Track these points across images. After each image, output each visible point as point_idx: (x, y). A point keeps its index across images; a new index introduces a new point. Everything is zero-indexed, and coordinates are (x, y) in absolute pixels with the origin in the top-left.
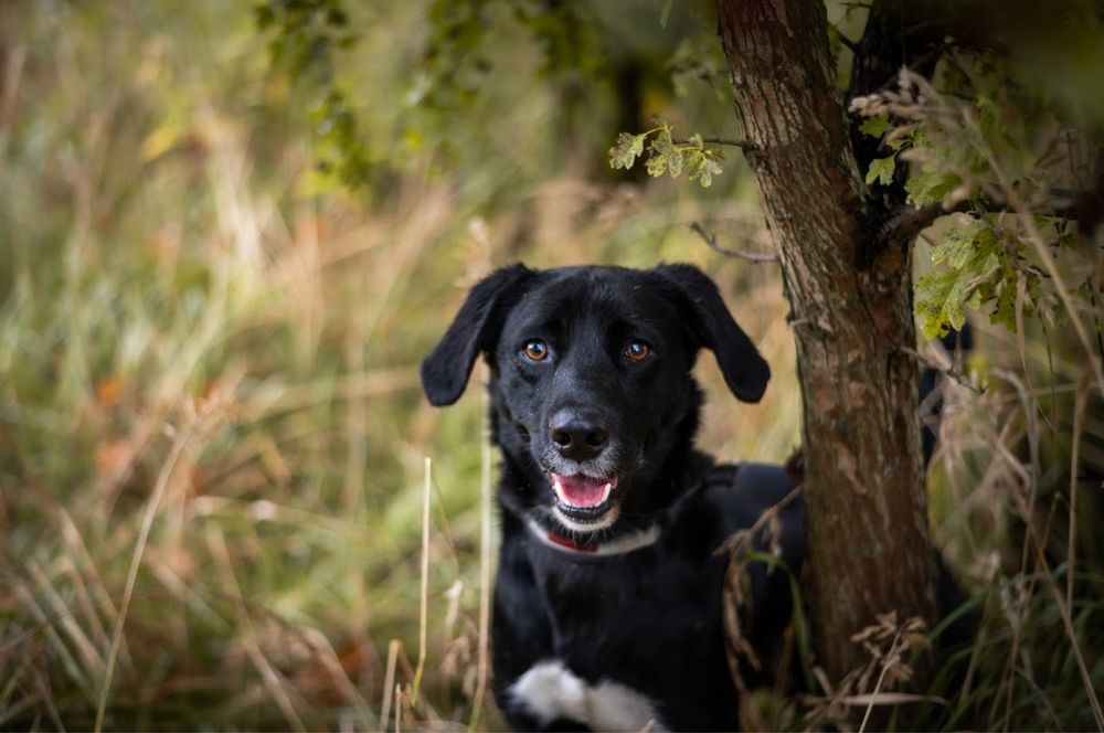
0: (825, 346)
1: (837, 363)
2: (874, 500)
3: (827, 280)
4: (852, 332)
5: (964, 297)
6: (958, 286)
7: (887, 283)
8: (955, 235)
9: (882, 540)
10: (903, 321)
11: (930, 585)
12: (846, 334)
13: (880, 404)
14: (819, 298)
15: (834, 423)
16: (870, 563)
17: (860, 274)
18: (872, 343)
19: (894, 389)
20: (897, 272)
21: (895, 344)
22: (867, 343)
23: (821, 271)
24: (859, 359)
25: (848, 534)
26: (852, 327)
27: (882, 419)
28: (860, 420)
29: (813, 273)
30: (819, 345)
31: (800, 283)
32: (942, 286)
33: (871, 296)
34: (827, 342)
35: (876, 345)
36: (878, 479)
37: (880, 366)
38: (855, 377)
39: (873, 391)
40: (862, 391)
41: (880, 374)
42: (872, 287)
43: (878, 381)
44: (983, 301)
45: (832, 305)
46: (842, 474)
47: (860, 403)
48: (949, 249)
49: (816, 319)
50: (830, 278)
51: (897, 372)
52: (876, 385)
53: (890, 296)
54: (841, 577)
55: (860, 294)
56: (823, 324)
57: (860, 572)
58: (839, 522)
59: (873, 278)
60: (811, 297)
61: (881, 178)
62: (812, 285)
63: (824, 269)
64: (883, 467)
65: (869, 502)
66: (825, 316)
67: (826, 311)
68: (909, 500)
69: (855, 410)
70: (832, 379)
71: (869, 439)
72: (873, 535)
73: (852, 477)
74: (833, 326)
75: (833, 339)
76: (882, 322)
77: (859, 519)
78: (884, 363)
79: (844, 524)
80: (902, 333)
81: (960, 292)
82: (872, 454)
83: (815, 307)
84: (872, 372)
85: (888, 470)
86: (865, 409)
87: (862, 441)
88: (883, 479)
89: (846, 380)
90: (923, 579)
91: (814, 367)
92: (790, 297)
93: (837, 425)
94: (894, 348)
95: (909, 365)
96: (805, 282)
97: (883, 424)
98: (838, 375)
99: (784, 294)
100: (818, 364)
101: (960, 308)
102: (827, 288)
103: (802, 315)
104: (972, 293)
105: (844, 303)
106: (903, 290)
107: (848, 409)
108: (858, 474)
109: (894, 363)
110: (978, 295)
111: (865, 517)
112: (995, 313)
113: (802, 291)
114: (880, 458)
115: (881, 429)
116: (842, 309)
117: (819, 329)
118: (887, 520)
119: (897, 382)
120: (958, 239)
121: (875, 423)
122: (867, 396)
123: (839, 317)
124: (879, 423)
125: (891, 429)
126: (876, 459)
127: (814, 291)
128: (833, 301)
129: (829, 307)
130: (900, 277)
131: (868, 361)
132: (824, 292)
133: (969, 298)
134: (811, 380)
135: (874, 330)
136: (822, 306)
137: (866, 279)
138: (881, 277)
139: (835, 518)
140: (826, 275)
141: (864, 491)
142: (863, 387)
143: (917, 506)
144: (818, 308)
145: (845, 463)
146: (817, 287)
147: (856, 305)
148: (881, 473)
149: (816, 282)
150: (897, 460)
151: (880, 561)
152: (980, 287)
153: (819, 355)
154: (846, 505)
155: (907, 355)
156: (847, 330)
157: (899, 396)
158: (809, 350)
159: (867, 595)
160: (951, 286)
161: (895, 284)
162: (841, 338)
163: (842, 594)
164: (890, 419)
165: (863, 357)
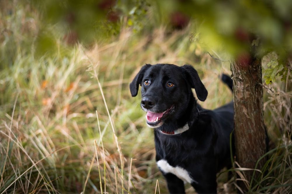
0: (240, 83)
1: (243, 87)
2: (251, 119)
3: (241, 67)
4: (247, 79)
5: (275, 75)
6: (274, 72)
7: (255, 68)
8: (273, 60)
9: (253, 129)
10: (259, 76)
11: (264, 140)
12: (246, 80)
13: (253, 97)
14: (239, 71)
15: (242, 101)
16: (250, 135)
17: (249, 66)
18: (252, 82)
19: (257, 93)
20: (258, 65)
21: (257, 82)
22: (251, 82)
23: (240, 65)
24: (248, 86)
25: (245, 128)
26: (247, 78)
27: (254, 100)
28: (248, 100)
29: (238, 65)
30: (239, 82)
31: (235, 68)
32: (270, 72)
33: (252, 71)
34: (241, 82)
35: (253, 83)
36: (252, 115)
37: (254, 88)
38: (247, 90)
39: (252, 94)
40: (249, 94)
41: (253, 90)
42: (252, 69)
43: (253, 91)
44: (280, 76)
45: (242, 73)
46: (244, 113)
47: (249, 96)
48: (272, 63)
49: (238, 76)
50: (242, 67)
51: (258, 89)
52: (253, 92)
53: (256, 71)
54: (243, 138)
55: (249, 71)
56: (240, 77)
57: (248, 137)
58: (243, 125)
59: (252, 67)
60: (237, 71)
61: (256, 44)
62: (238, 68)
63: (241, 65)
64: (254, 112)
65: (250, 120)
66: (241, 76)
67: (241, 74)
68: (260, 120)
69: (247, 98)
70: (242, 90)
71: (250, 105)
72: (251, 128)
73: (246, 114)
74: (242, 78)
75: (243, 81)
76: (254, 77)
77: (248, 124)
78: (255, 87)
79: (244, 125)
80: (259, 80)
81: (274, 74)
82: (251, 108)
83: (238, 74)
84: (252, 89)
85: (255, 112)
86: (249, 98)
87: (249, 105)
88: (253, 115)
89: (245, 91)
90: (263, 138)
91: (237, 87)
92: (232, 71)
93: (243, 101)
94: (257, 83)
95: (260, 87)
96: (236, 67)
97: (254, 101)
98: (244, 90)
99: (230, 70)
100: (238, 87)
101: (275, 77)
102: (241, 69)
103: (235, 75)
104: (277, 74)
105: (245, 73)
106: (259, 69)
107: (246, 98)
108: (248, 114)
109: (257, 87)
110: (279, 74)
111: (249, 124)
112: (282, 78)
113: (235, 69)
114: (253, 109)
115: (253, 103)
116: (245, 74)
117: (239, 79)
118: (254, 124)
119: (257, 91)
120: (274, 61)
121: (252, 101)
122: (250, 95)
123: (244, 76)
124: (253, 101)
125: (256, 102)
126: (252, 110)
127: (238, 70)
128: (243, 72)
129: (242, 74)
130: (259, 66)
131: (251, 86)
132: (240, 70)
133: (276, 75)
134: (237, 91)
135: (252, 79)
136: (240, 73)
137: (251, 67)
138: (254, 66)
139: (242, 124)
140: (241, 66)
141: (249, 117)
142: (250, 92)
143: (262, 121)
144: (239, 74)
145: (245, 111)
146: (239, 69)
147: (248, 73)
148: (253, 113)
149: (239, 68)
150: (257, 110)
151: (252, 134)
152: (279, 72)
153: (239, 85)
154: (244, 121)
155: (260, 85)
156: (246, 79)
157: (258, 95)
158: (236, 83)
159: (249, 142)
160: (272, 72)
161: (257, 68)
162: (244, 81)
163: (243, 142)
164: (256, 100)
165: (250, 85)
